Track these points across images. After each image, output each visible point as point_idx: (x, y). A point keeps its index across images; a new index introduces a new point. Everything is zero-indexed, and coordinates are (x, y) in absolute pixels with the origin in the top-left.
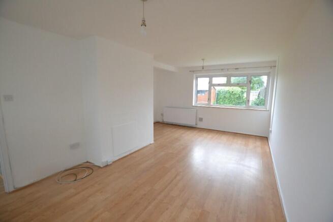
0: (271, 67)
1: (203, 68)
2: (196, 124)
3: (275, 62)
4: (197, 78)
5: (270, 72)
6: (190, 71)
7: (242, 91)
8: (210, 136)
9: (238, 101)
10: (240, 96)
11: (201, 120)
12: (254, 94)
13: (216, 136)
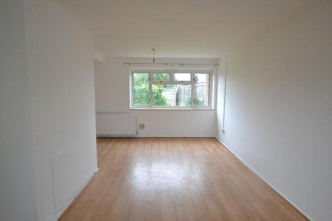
0: (214, 65)
1: (154, 61)
2: (137, 133)
3: (217, 60)
4: (133, 73)
5: (212, 71)
6: (125, 63)
7: (160, 90)
8: (162, 145)
9: (156, 101)
10: (158, 95)
11: (142, 126)
12: (172, 92)
13: (169, 145)
